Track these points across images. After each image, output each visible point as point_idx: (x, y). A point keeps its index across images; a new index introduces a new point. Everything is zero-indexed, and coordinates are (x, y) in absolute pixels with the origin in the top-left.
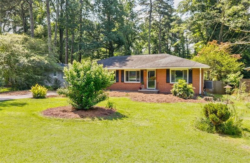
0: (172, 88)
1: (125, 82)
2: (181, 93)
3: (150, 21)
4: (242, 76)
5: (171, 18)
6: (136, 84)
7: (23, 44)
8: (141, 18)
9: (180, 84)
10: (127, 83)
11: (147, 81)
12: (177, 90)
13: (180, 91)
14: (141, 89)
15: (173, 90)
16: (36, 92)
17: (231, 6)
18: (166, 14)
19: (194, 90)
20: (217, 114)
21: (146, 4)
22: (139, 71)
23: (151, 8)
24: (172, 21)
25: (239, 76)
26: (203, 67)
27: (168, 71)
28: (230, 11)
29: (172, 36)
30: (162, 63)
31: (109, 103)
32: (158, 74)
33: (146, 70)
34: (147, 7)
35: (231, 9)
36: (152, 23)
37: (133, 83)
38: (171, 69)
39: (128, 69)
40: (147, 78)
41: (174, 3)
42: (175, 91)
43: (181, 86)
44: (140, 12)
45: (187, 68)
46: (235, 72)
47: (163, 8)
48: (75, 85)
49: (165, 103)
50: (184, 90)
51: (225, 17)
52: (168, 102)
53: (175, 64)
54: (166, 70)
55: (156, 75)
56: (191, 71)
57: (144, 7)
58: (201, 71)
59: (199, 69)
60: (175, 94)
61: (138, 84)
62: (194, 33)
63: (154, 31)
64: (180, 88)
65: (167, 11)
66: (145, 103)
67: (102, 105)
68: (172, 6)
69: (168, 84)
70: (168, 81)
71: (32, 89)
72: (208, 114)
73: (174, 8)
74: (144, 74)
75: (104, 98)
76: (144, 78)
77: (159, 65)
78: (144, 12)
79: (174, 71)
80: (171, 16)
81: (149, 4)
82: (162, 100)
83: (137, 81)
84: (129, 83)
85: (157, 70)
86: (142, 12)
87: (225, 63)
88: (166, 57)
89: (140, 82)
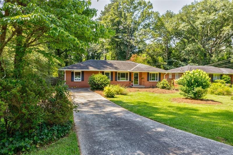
1: (118, 81)
6: (126, 82)
11: (134, 80)
14: (132, 85)
22: (128, 73)
33: (133, 73)
39: (120, 71)
45: (158, 72)
54: (147, 73)
70: (148, 80)
76: (132, 78)
79: (151, 73)
84: (121, 82)
85: (140, 73)
89: (128, 81)
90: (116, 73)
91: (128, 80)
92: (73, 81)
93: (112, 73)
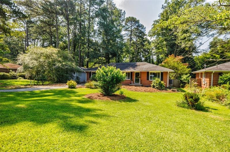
0: (152, 83)
2: (157, 87)
3: (131, 41)
4: (191, 77)
5: (144, 40)
6: (128, 80)
7: (57, 54)
8: (125, 39)
9: (157, 81)
11: (135, 79)
12: (155, 85)
13: (157, 85)
14: (131, 83)
15: (153, 84)
16: (71, 84)
17: (183, 34)
18: (141, 37)
19: (165, 84)
20: (193, 98)
21: (128, 30)
22: (130, 73)
23: (131, 33)
24: (144, 41)
25: (189, 77)
26: (169, 71)
27: (148, 73)
28: (182, 37)
29: (143, 50)
30: (144, 68)
31: (121, 92)
32: (142, 75)
33: (134, 72)
34: (129, 32)
35: (183, 36)
36: (132, 42)
38: (150, 71)
40: (135, 77)
41: (145, 30)
42: (153, 85)
43: (157, 82)
44: (124, 35)
45: (160, 71)
46: (186, 74)
47: (139, 33)
48: (105, 81)
49: (149, 92)
50: (159, 85)
51: (179, 40)
52: (151, 92)
53: (152, 69)
54: (147, 73)
55: (141, 75)
56: (162, 73)
57: (127, 32)
58: (168, 73)
59: (168, 72)
60: (154, 87)
61: (129, 80)
62: (159, 49)
63: (132, 47)
64: (157, 83)
65: (141, 35)
66: (137, 92)
67: (118, 93)
68: (144, 32)
69: (148, 81)
70: (148, 79)
71: (68, 82)
72: (187, 98)
73: (146, 33)
74: (133, 74)
75: (119, 89)
76: (133, 77)
77: (142, 69)
78: (127, 35)
79: (152, 73)
80: (144, 39)
81: (130, 30)
82: (148, 91)
83: (128, 79)
85: (141, 72)
86: (125, 35)
87: (180, 68)
88: (146, 64)
89: (130, 79)
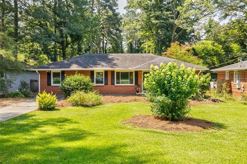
1: (116, 84)
6: (129, 86)
10: (118, 86)
14: (138, 92)
22: (133, 72)
33: (141, 71)
37: (126, 86)
39: (119, 70)
40: (143, 80)
76: (139, 80)
84: (121, 86)
90: (113, 72)
91: (133, 83)
92: (50, 85)
93: (106, 72)
